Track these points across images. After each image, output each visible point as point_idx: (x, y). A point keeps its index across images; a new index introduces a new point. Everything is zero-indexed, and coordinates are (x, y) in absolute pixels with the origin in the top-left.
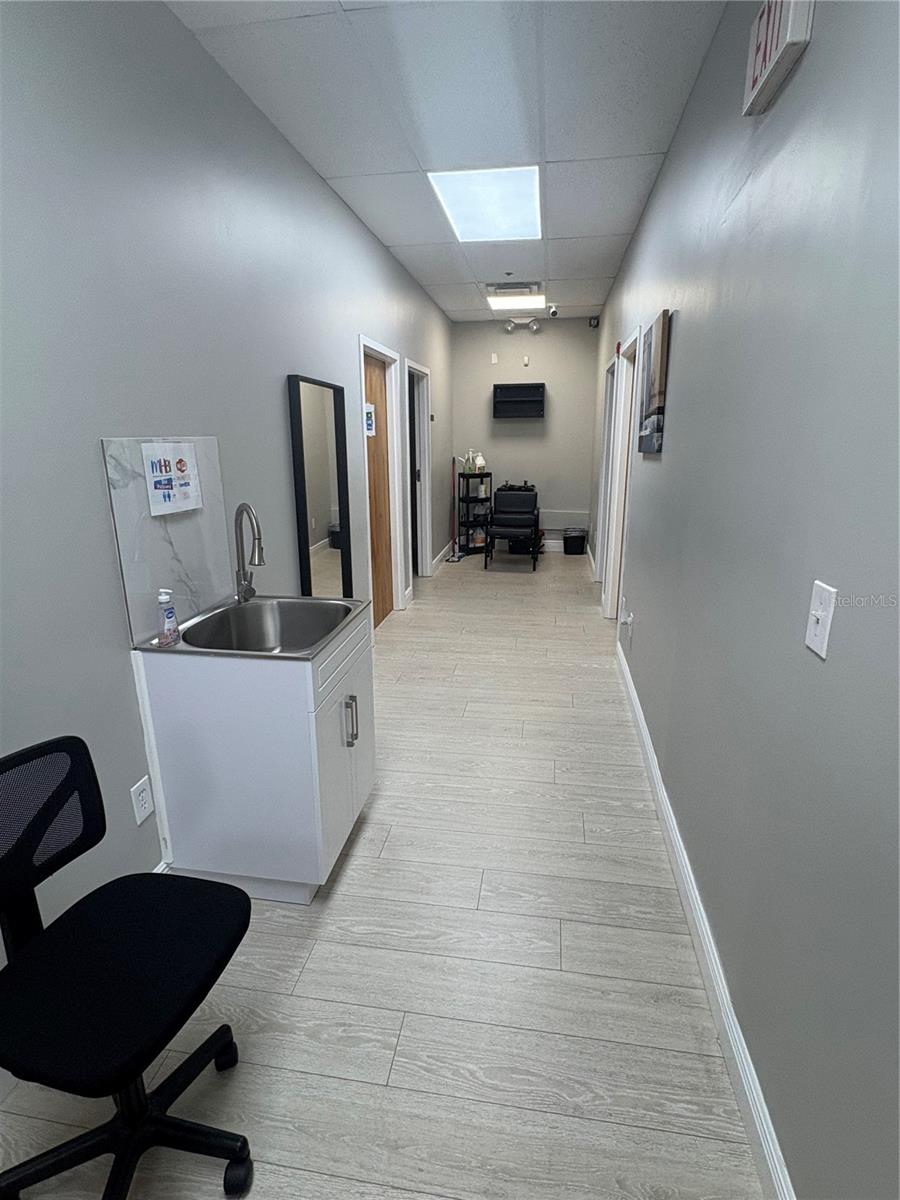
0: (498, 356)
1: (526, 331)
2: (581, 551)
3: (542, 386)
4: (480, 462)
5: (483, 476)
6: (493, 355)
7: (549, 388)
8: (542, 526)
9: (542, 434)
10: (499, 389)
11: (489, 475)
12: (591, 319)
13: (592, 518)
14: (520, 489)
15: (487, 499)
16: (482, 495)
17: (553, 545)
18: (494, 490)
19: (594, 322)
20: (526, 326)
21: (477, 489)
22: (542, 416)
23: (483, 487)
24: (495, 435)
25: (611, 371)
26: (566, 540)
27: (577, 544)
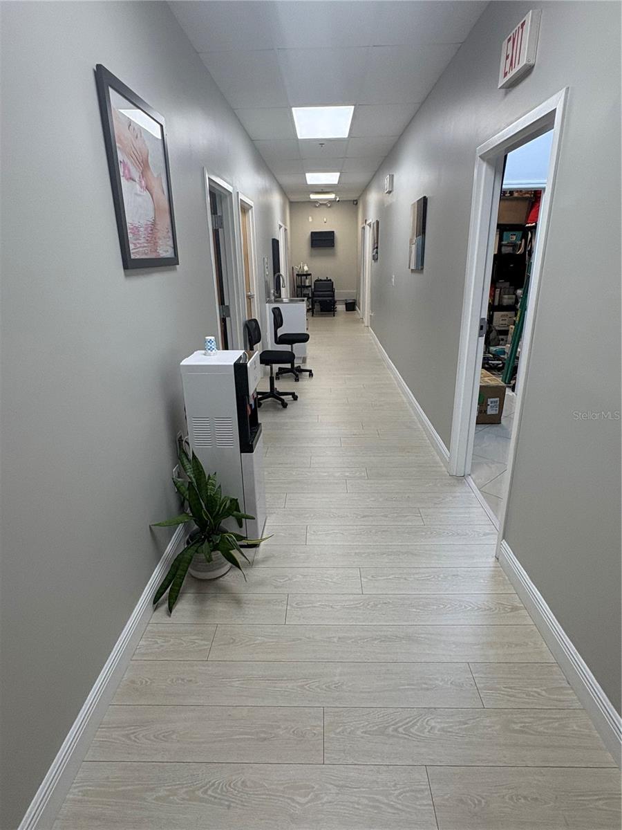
0: (312, 218)
1: (324, 206)
2: (354, 309)
3: (333, 232)
4: (306, 268)
5: (307, 275)
6: (310, 218)
7: (336, 234)
8: (336, 299)
9: (334, 255)
10: (313, 234)
11: (310, 275)
12: (354, 201)
13: (358, 293)
14: (325, 281)
15: (310, 286)
16: (307, 284)
17: (340, 307)
18: (313, 281)
19: (355, 202)
20: (325, 204)
21: (305, 282)
22: (333, 246)
23: (307, 281)
24: (311, 256)
25: (364, 228)
26: (346, 304)
27: (351, 306)
